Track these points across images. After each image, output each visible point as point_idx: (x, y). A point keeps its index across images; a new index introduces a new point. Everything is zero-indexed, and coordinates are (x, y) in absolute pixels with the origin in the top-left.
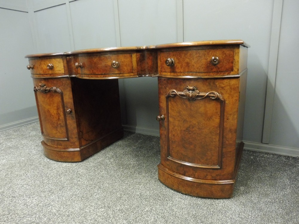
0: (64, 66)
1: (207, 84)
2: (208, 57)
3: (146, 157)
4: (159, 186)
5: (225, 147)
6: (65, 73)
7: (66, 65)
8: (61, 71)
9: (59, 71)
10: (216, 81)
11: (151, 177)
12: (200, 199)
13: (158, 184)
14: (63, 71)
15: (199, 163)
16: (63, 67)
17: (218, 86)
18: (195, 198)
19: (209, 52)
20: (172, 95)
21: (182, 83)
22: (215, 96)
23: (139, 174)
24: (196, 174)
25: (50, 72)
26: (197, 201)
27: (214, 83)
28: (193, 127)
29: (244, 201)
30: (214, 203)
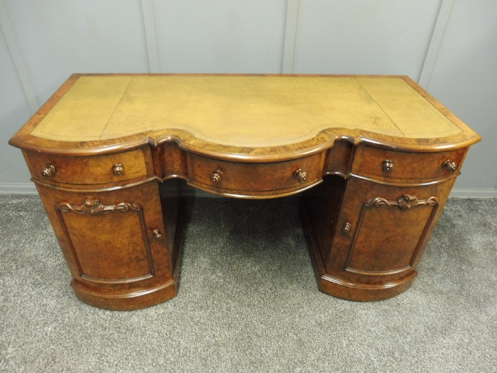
0: (147, 163)
1: (429, 190)
2: (441, 161)
4: (326, 300)
6: (148, 174)
7: (150, 160)
8: (139, 172)
9: (136, 173)
10: (439, 185)
11: (303, 287)
12: (382, 302)
14: (144, 172)
16: (144, 165)
17: (439, 189)
18: (376, 303)
20: (379, 205)
22: (434, 202)
23: (283, 288)
25: (116, 179)
28: (396, 237)
29: (421, 287)
30: (399, 302)
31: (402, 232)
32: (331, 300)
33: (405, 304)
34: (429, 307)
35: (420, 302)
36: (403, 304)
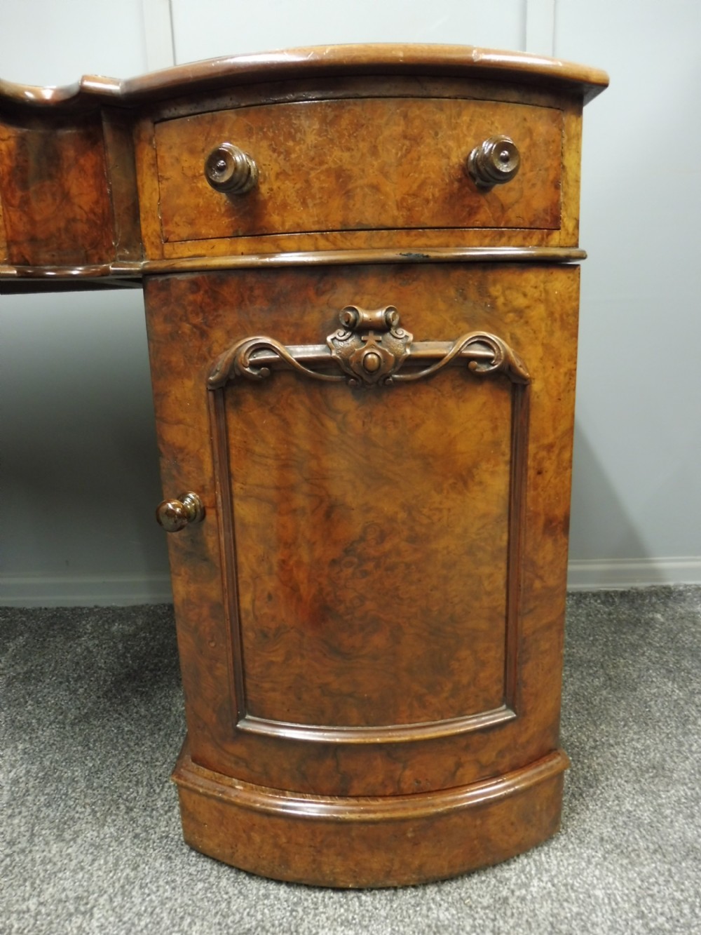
1: (452, 292)
2: (451, 143)
3: (73, 725)
4: (200, 885)
5: (531, 611)
10: (491, 276)
11: (136, 836)
12: (431, 891)
13: (192, 870)
15: (418, 718)
17: (501, 301)
18: (408, 896)
19: (459, 115)
20: (255, 365)
21: (311, 293)
22: (490, 354)
23: (60, 838)
24: (408, 773)
26: (429, 909)
27: (483, 291)
28: (382, 537)
29: (607, 831)
30: (505, 893)
31: (402, 515)
32: (224, 882)
33: (533, 900)
34: (642, 916)
35: (599, 893)
36: (523, 899)
